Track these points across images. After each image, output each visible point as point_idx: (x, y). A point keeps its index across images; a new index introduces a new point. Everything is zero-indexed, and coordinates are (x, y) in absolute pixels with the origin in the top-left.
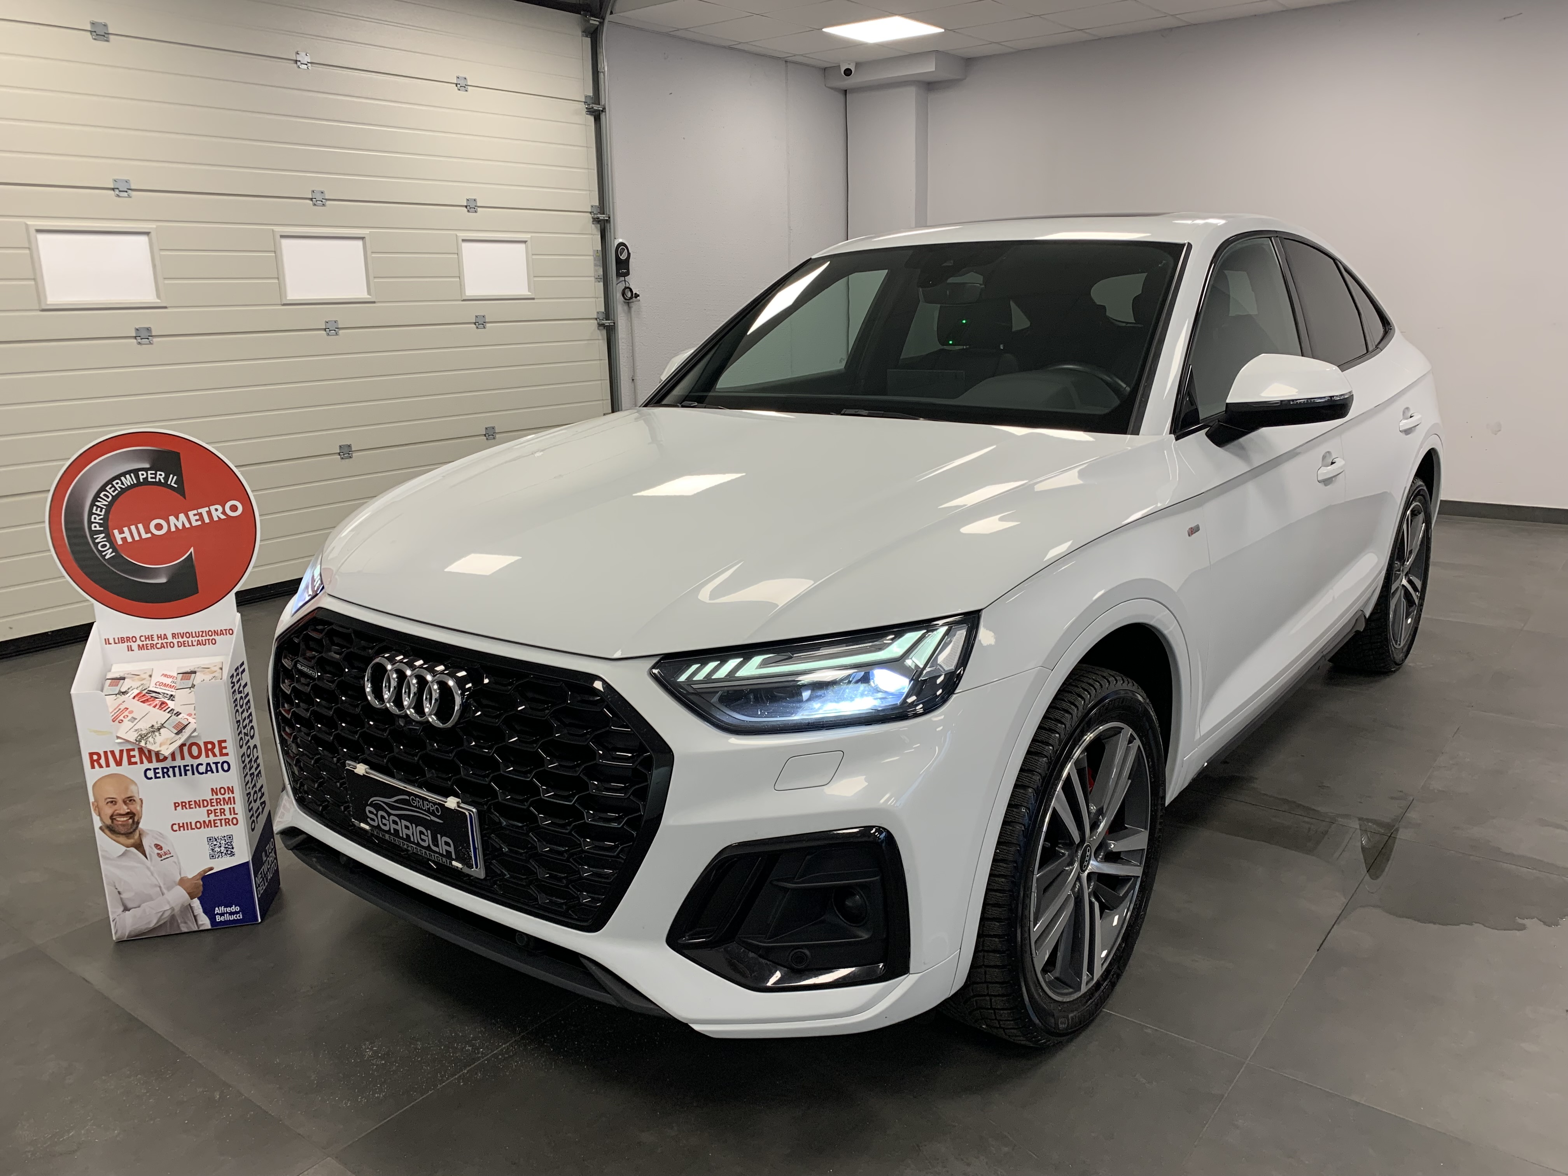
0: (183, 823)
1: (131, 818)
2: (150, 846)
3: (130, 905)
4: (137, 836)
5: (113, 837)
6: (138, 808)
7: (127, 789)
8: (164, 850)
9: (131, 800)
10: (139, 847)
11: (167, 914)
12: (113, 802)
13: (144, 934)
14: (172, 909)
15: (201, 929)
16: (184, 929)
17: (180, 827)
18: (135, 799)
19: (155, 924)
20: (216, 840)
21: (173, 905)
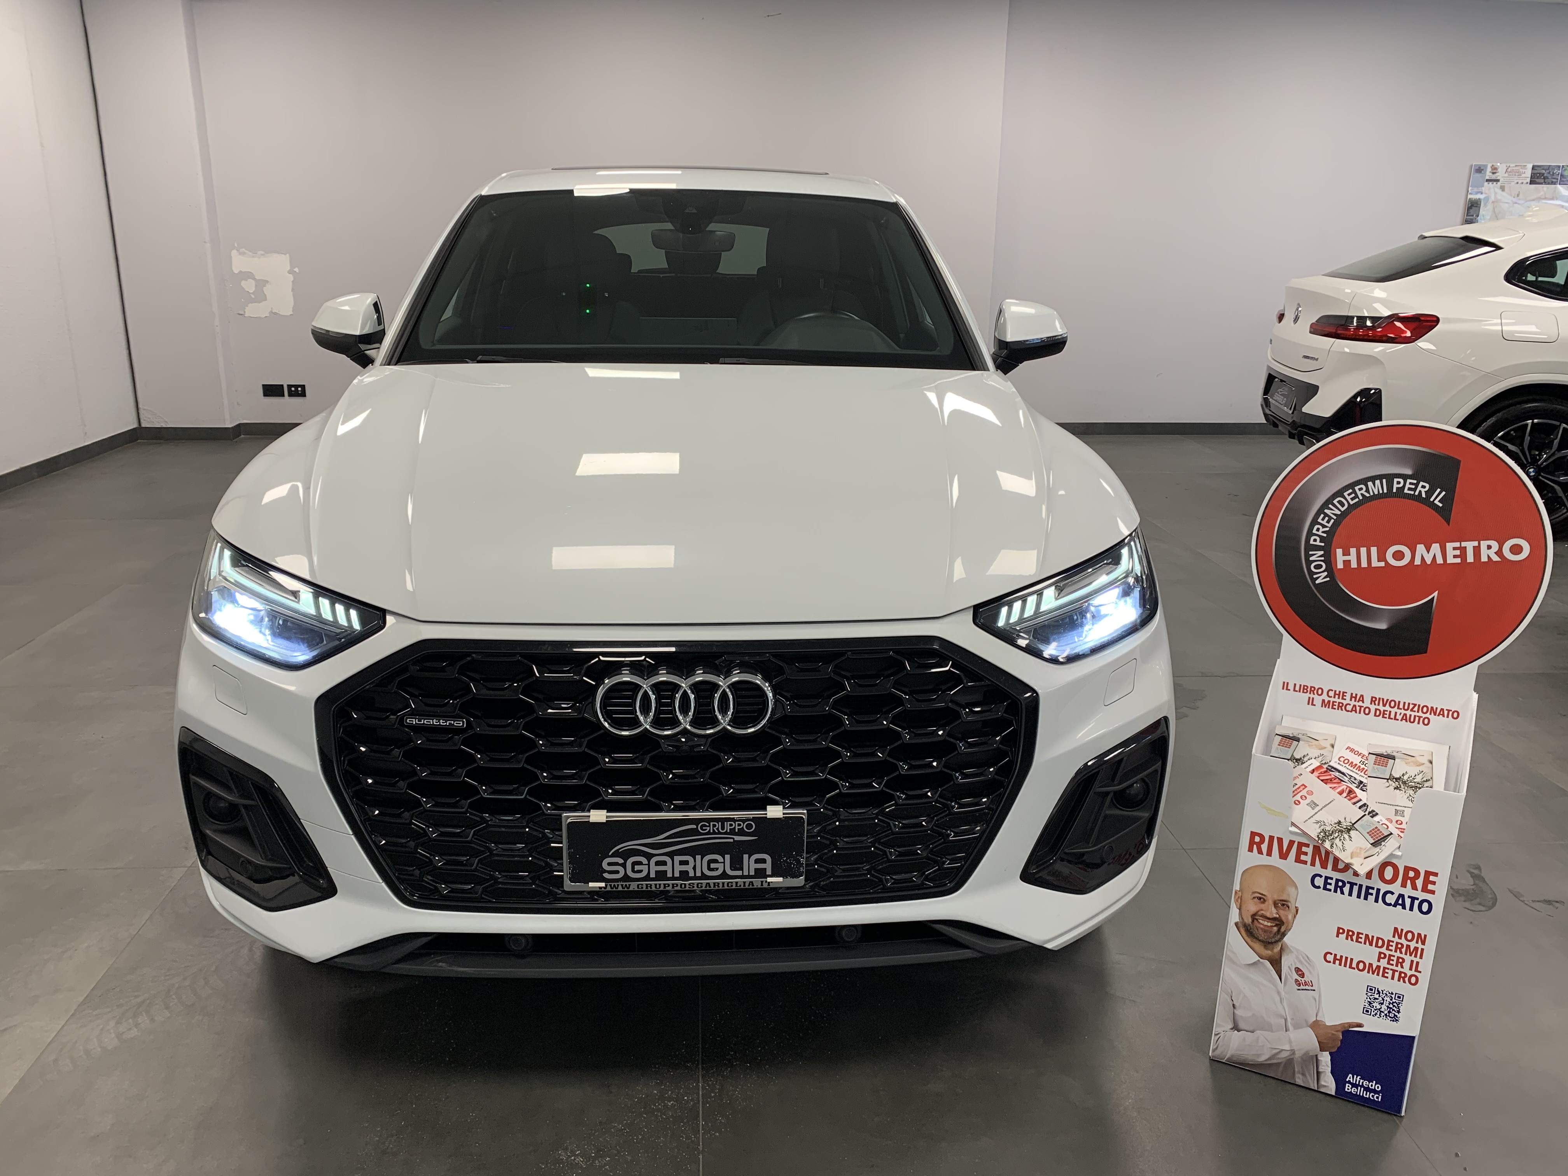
0: (1341, 957)
1: (1276, 925)
2: (1289, 967)
3: (1241, 1025)
4: (1277, 949)
5: (1249, 940)
6: (1290, 917)
7: (1283, 890)
8: (1307, 978)
9: (1283, 905)
10: (1276, 963)
11: (1284, 1055)
12: (1262, 899)
13: (1248, 1065)
14: (1293, 1052)
15: (1322, 1090)
16: (1299, 1081)
17: (1335, 959)
18: (1289, 904)
19: (1266, 1060)
20: (1379, 993)
21: (1295, 1048)
